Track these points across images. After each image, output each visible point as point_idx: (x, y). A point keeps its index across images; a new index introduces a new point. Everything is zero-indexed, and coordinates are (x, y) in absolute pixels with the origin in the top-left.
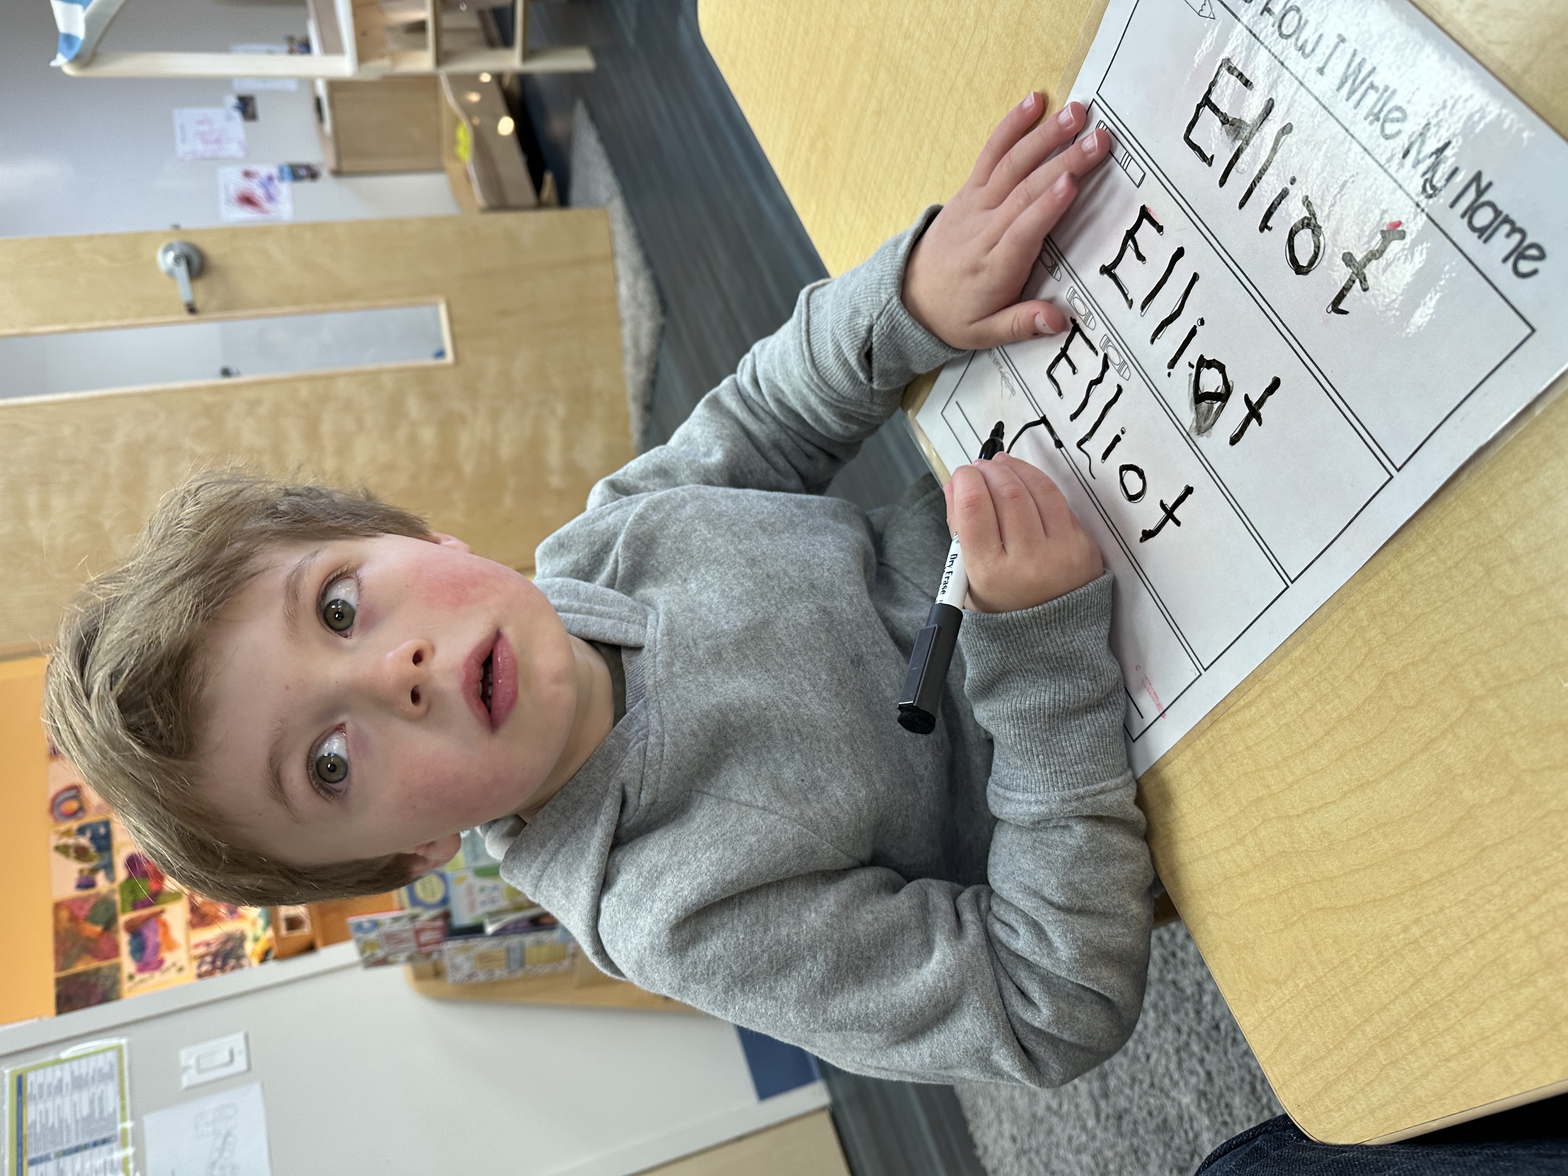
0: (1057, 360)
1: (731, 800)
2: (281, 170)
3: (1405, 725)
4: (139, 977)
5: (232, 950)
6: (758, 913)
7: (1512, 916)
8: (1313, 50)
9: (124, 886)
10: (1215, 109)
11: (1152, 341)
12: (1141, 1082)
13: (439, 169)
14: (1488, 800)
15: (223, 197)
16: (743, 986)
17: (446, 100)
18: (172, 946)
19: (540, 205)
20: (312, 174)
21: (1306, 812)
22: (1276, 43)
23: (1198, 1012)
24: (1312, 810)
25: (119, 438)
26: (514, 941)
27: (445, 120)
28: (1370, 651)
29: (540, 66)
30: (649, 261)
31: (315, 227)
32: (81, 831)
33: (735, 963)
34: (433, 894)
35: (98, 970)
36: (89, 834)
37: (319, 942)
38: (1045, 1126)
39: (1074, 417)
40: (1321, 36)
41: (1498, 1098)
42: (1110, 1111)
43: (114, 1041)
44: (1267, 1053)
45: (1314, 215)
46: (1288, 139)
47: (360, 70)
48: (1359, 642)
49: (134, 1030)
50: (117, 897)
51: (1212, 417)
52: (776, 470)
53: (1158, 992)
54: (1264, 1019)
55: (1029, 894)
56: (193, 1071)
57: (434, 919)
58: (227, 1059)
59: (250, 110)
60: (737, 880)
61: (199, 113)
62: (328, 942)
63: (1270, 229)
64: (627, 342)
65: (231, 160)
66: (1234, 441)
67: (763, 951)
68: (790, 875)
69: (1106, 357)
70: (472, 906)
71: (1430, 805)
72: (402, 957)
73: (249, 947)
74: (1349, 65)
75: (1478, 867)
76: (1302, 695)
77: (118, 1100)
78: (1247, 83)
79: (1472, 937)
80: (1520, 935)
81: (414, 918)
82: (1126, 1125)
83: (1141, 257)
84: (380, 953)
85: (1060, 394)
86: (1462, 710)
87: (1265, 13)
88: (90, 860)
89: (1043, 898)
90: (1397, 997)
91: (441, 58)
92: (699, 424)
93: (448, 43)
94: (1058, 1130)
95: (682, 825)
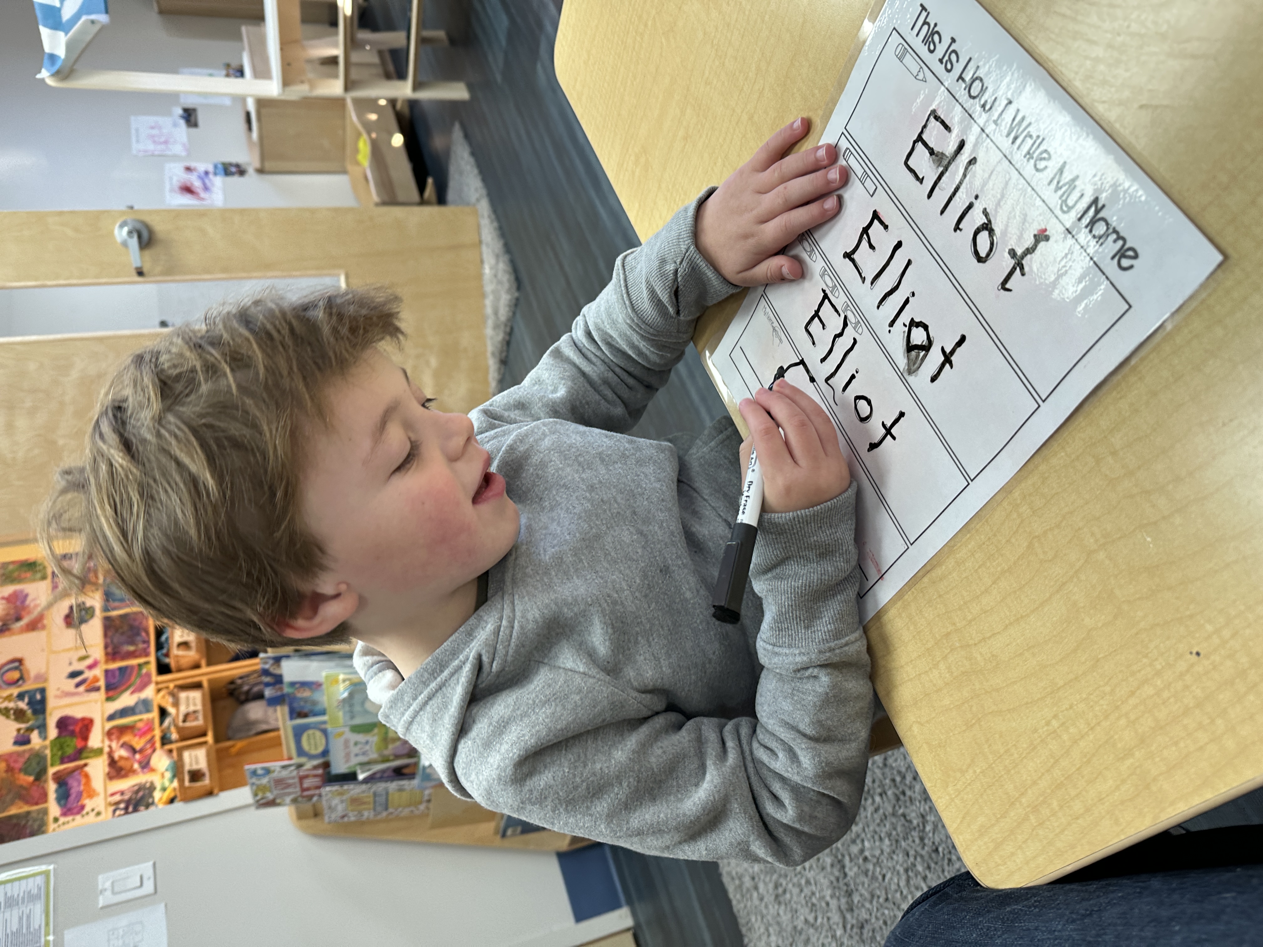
0: (812, 319)
1: (560, 668)
2: (216, 167)
3: (1045, 574)
4: (62, 820)
5: (142, 798)
6: (579, 753)
7: (1117, 708)
8: (991, 108)
9: (53, 743)
10: (925, 144)
11: (878, 307)
12: (879, 897)
13: (344, 172)
14: (1100, 625)
15: (167, 187)
16: (567, 806)
17: (351, 117)
18: (92, 794)
19: (423, 202)
20: (241, 172)
21: (980, 642)
22: (967, 102)
23: (922, 839)
24: (984, 639)
25: (75, 374)
26: (381, 787)
27: (349, 131)
28: (1022, 522)
29: (424, 95)
30: (508, 248)
31: (243, 212)
32: (21, 696)
33: (561, 790)
34: (316, 748)
35: (28, 813)
36: (26, 700)
37: (216, 791)
38: (803, 937)
39: (823, 360)
40: (996, 99)
41: (1111, 843)
42: (854, 922)
43: (43, 868)
44: (955, 825)
45: (990, 221)
46: (976, 168)
47: (284, 91)
48: (1015, 515)
49: (60, 858)
50: (48, 752)
51: (919, 362)
52: (606, 400)
53: (892, 824)
54: (952, 800)
55: (788, 728)
56: (108, 893)
57: (315, 767)
58: (138, 884)
59: (193, 119)
60: (566, 728)
61: (151, 120)
62: (223, 789)
63: (961, 230)
64: (489, 311)
65: (175, 158)
66: (933, 379)
67: (583, 781)
68: (605, 723)
69: (846, 317)
70: (347, 756)
71: (1063, 631)
72: (288, 800)
73: (157, 795)
74: (1014, 120)
75: (1095, 674)
76: (977, 556)
77: (43, 917)
78: (947, 128)
79: (1092, 725)
80: (1123, 722)
81: (299, 766)
82: (867, 933)
83: (872, 247)
84: (270, 796)
85: (814, 343)
86: (1082, 561)
87: (960, 81)
88: (27, 721)
89: (799, 731)
90: (1043, 774)
91: (348, 86)
92: (547, 369)
93: (355, 74)
94: (814, 939)
95: (523, 686)
